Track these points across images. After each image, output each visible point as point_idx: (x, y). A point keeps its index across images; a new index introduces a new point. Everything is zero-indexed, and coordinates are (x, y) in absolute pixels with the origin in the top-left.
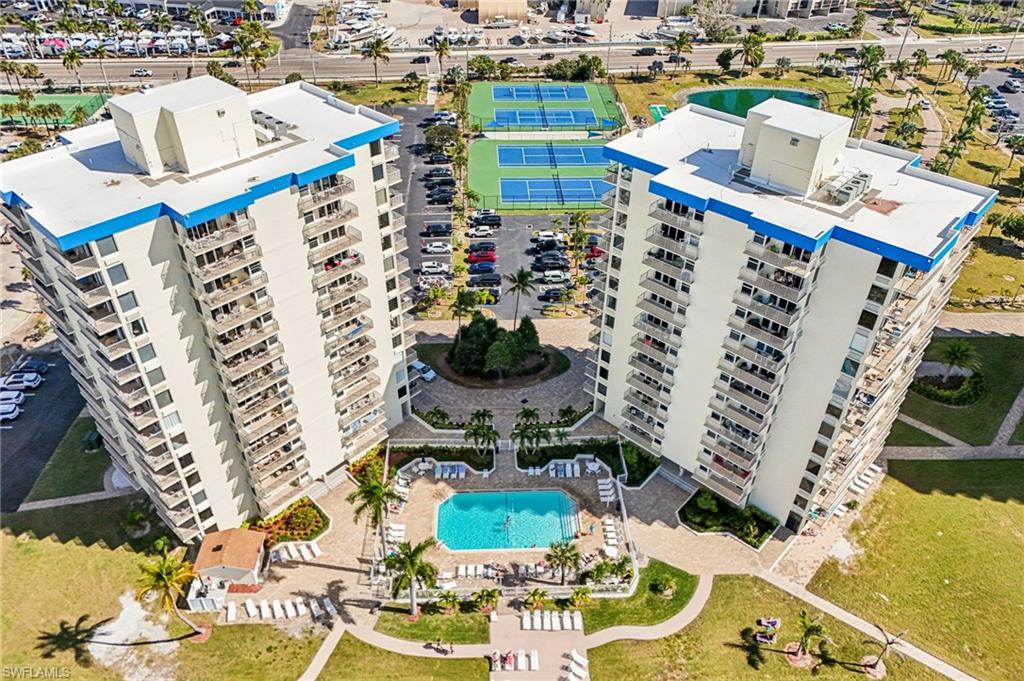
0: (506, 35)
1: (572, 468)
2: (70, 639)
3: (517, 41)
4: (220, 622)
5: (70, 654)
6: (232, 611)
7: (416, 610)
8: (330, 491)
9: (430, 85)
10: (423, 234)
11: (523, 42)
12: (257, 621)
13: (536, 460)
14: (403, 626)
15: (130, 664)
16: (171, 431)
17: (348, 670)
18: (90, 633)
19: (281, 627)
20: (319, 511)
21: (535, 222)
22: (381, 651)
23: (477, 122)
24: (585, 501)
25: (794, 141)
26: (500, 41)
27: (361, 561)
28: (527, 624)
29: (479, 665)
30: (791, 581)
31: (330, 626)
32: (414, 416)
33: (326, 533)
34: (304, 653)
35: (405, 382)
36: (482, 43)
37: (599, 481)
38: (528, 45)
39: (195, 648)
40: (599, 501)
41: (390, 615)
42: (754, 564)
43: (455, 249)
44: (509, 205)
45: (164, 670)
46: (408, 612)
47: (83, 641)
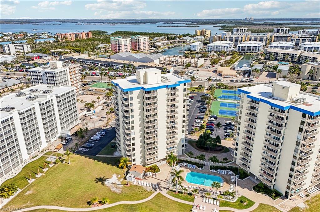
0: (229, 80)
1: (224, 172)
2: (101, 180)
3: (232, 81)
4: (132, 184)
5: (101, 183)
6: (135, 182)
7: (177, 192)
8: (162, 165)
9: (205, 88)
10: (196, 119)
11: (234, 81)
12: (140, 185)
13: (215, 168)
14: (173, 194)
15: (112, 187)
16: (132, 136)
17: (158, 199)
18: (105, 180)
19: (145, 188)
20: (158, 168)
21: (227, 120)
22: (167, 198)
23: (216, 96)
24: (226, 180)
25: (283, 88)
26: (227, 80)
27: (166, 180)
28: (204, 201)
29: (190, 206)
30: (283, 209)
31: (156, 191)
32: (185, 154)
33: (159, 173)
34: (149, 194)
35: (184, 143)
36: (222, 81)
37: (231, 176)
38: (235, 82)
39: (126, 187)
40: (230, 181)
41: (171, 191)
42: (273, 203)
43: (203, 122)
44: (221, 115)
45: (119, 190)
46: (175, 192)
47: (104, 181)
